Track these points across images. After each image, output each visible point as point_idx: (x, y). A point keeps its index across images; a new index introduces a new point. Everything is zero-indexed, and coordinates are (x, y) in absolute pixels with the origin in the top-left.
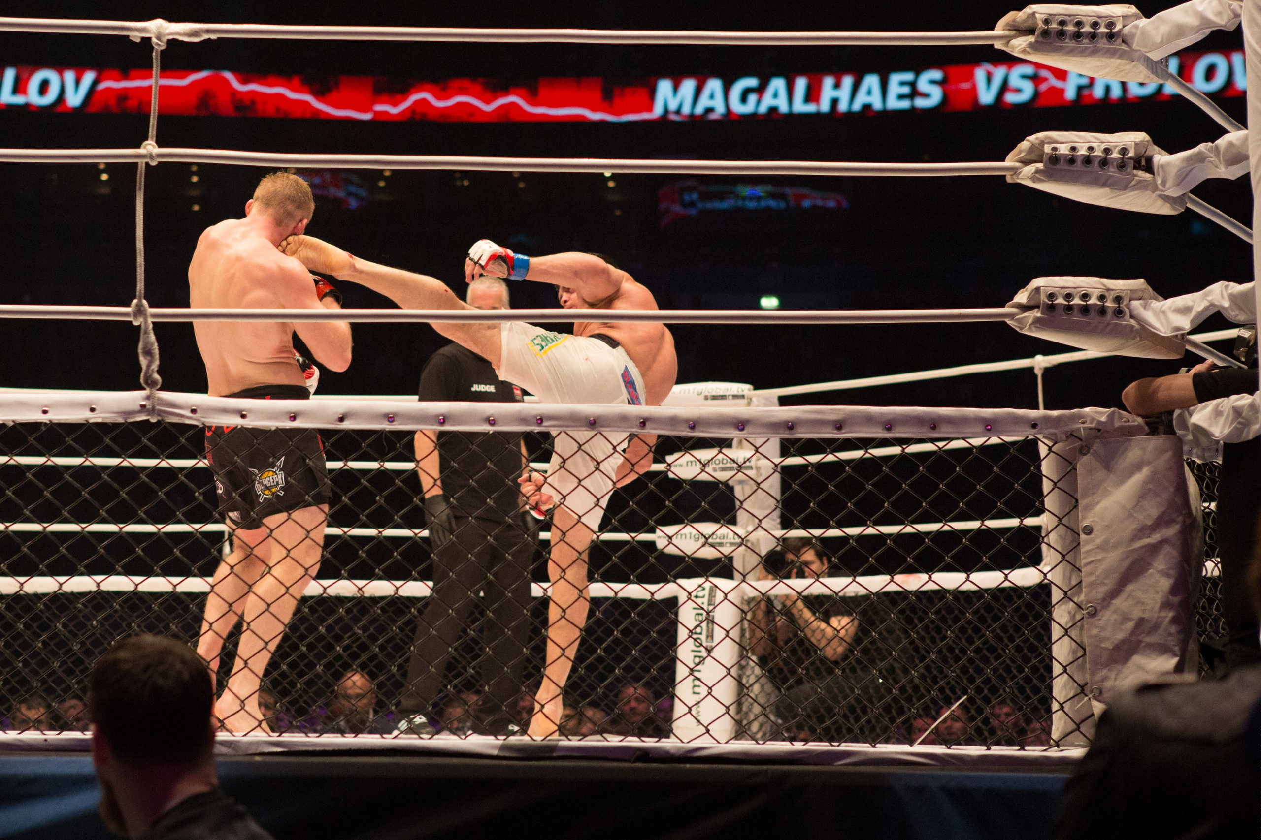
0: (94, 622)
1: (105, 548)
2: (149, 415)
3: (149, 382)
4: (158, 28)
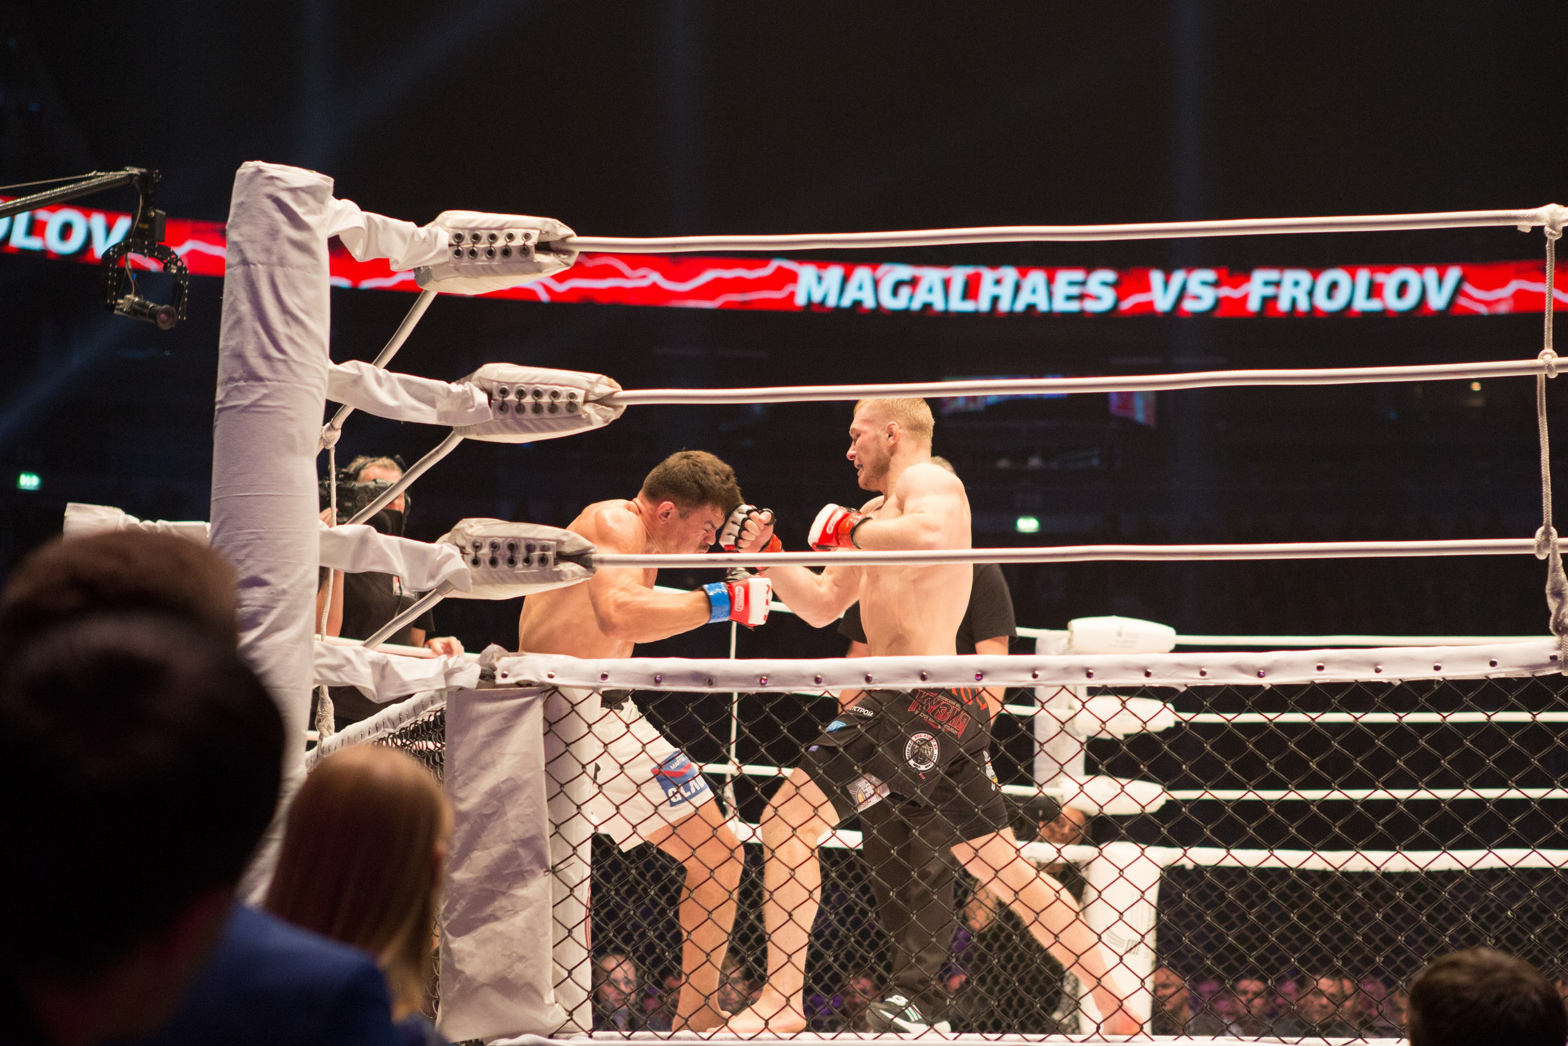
0: (1509, 913)
1: (1516, 825)
2: (1561, 668)
3: (1560, 629)
4: (1552, 215)
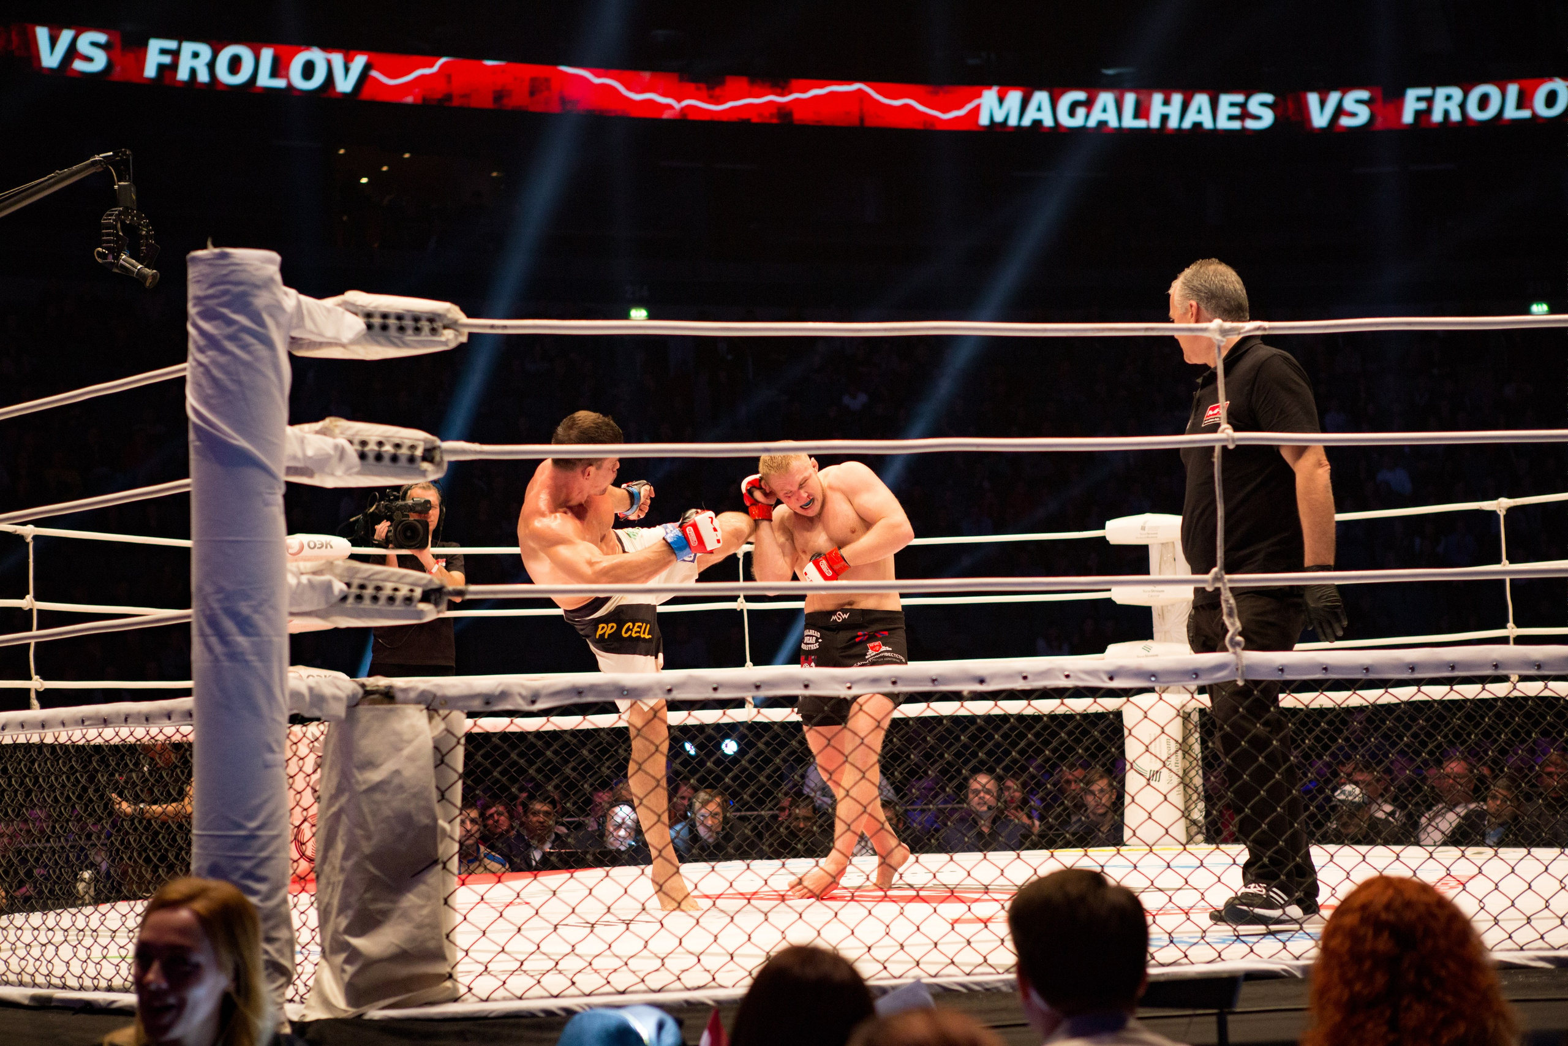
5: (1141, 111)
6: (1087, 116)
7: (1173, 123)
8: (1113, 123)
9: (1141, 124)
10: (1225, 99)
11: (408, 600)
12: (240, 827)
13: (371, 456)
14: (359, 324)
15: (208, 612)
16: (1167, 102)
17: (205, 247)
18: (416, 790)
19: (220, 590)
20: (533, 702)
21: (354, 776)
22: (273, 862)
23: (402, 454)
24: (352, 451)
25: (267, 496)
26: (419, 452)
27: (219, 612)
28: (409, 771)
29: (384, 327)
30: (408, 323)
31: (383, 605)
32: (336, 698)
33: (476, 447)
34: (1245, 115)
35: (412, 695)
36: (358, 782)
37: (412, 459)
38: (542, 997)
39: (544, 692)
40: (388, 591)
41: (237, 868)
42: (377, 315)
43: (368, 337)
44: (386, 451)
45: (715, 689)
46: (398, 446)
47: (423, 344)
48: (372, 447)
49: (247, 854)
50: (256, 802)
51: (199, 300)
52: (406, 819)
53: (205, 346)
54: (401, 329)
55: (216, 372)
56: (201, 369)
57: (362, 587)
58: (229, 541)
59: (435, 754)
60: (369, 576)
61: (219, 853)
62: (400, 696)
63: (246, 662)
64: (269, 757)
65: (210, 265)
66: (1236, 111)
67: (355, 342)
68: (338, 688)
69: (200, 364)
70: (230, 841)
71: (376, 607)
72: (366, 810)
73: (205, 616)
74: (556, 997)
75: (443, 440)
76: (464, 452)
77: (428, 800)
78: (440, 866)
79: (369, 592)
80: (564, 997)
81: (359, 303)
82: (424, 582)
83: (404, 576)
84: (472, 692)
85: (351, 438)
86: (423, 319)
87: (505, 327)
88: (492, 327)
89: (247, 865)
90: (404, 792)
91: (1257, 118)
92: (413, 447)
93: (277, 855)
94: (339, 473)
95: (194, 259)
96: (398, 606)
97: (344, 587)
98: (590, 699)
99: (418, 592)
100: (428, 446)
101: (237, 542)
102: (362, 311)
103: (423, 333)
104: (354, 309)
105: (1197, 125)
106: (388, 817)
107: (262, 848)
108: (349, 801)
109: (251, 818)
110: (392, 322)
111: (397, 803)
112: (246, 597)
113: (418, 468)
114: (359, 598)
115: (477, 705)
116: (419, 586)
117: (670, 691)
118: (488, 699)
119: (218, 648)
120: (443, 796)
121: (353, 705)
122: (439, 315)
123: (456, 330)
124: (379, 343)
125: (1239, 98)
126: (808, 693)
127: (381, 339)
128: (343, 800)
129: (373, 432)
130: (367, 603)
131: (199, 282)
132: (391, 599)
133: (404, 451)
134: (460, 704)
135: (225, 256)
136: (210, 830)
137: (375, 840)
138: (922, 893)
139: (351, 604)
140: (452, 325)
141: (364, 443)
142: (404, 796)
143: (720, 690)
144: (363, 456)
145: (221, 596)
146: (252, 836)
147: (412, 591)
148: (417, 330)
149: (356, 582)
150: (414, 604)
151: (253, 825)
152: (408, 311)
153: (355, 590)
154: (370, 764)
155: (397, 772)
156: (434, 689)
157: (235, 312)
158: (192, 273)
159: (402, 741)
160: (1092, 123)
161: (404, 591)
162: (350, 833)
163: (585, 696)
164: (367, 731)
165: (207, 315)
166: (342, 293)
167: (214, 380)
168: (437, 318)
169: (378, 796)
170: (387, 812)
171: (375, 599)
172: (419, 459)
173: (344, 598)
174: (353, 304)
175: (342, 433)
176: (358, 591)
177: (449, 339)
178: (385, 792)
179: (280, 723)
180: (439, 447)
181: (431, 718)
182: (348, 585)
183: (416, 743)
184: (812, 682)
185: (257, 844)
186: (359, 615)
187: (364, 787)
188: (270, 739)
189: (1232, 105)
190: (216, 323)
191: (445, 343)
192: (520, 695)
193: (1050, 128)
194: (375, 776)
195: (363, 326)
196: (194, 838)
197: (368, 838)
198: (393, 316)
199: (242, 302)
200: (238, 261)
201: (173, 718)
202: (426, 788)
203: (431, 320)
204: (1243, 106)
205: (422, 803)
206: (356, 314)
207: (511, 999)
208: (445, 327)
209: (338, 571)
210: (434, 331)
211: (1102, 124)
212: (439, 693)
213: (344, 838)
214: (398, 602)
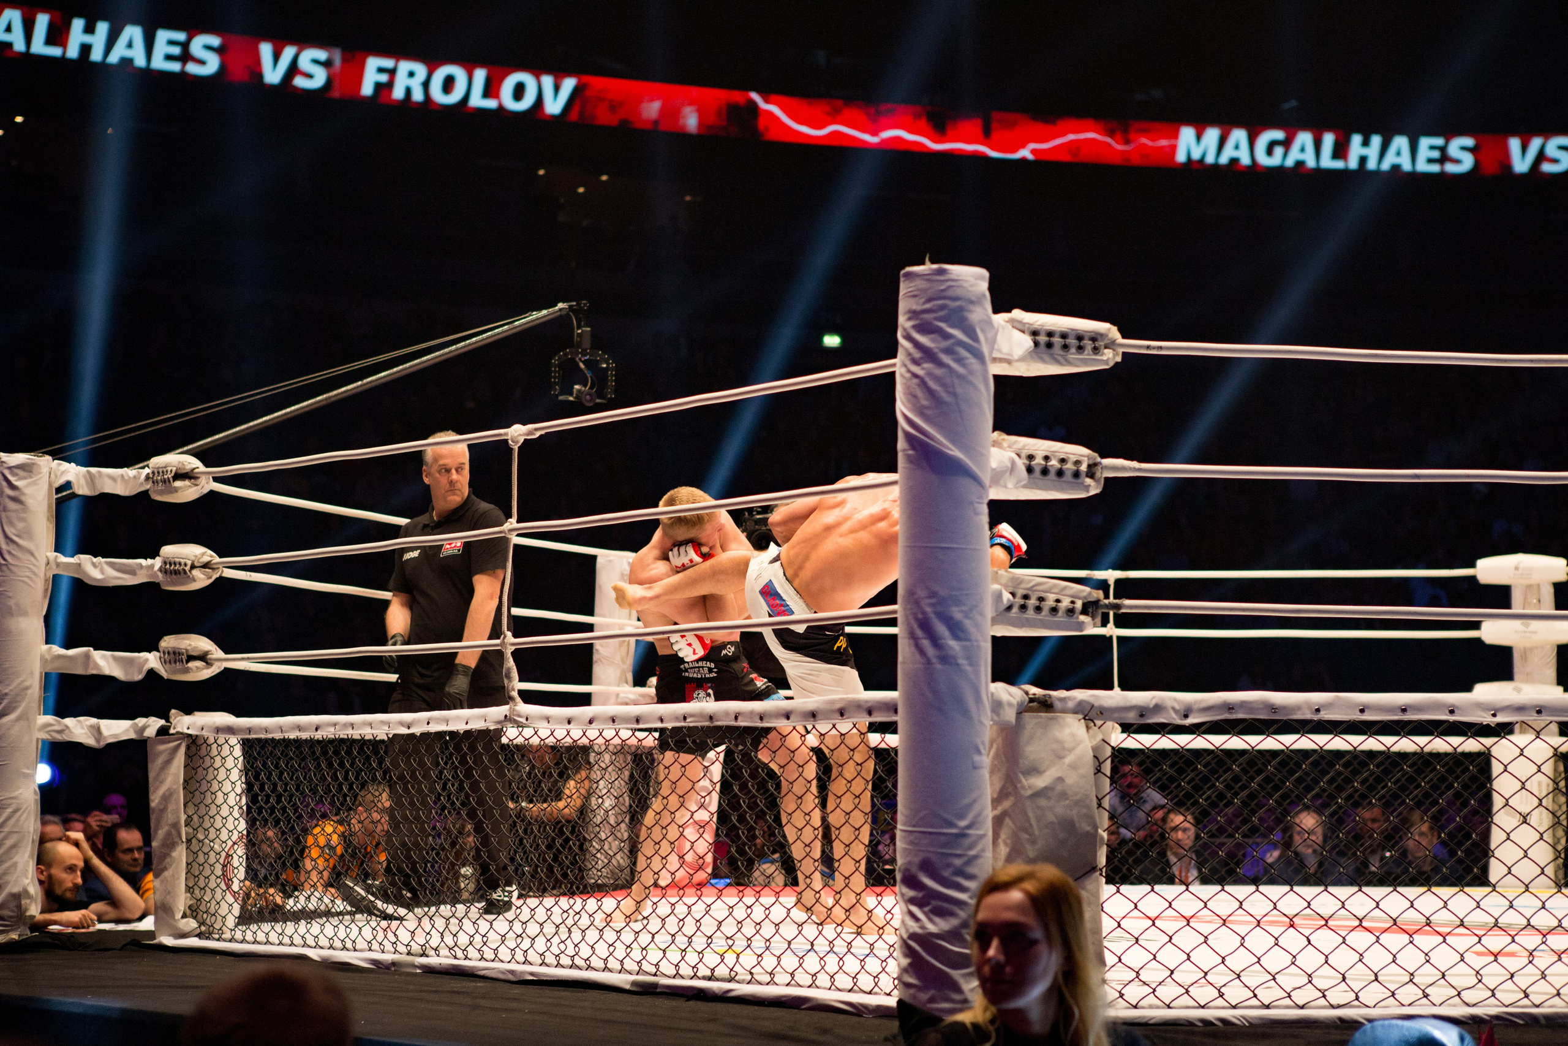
5: (1340, 151)
6: (1285, 155)
7: (1372, 165)
8: (1311, 163)
9: (1339, 164)
10: (1425, 142)
11: (1071, 611)
12: (952, 825)
13: (1038, 470)
14: (1027, 342)
15: (920, 616)
16: (1366, 143)
17: (923, 263)
18: (1078, 797)
19: (933, 595)
20: (1186, 716)
21: (1020, 782)
22: (980, 861)
23: (1067, 469)
24: (1021, 464)
25: (976, 505)
26: (1084, 468)
27: (932, 616)
28: (1071, 779)
29: (1049, 345)
30: (1072, 341)
31: (1045, 616)
32: (1010, 704)
33: (1135, 464)
34: (1444, 158)
35: (1071, 704)
36: (1023, 787)
37: (1077, 474)
38: (1188, 1007)
39: (1196, 707)
40: (1050, 602)
41: (949, 865)
42: (1043, 333)
43: (1033, 354)
44: (1052, 466)
45: (1362, 711)
46: (1063, 461)
47: (1085, 362)
48: (1039, 461)
49: (958, 852)
50: (966, 801)
51: (913, 314)
52: (1068, 825)
53: (921, 358)
54: (1065, 347)
55: (931, 384)
56: (916, 381)
57: (1026, 597)
58: (941, 548)
59: (1094, 762)
60: (1034, 586)
61: (930, 849)
62: (1058, 705)
63: (958, 665)
64: (976, 758)
65: (928, 280)
66: (1436, 154)
67: (1022, 359)
68: (1011, 695)
69: (915, 376)
70: (942, 838)
71: (1039, 617)
72: (1030, 814)
73: (917, 619)
74: (1203, 1007)
75: (1102, 457)
76: (1124, 469)
77: (1088, 807)
78: (1098, 873)
79: (1032, 602)
80: (1208, 1008)
81: (1025, 321)
82: (1084, 594)
83: (1065, 588)
84: (1128, 704)
85: (1018, 452)
86: (1086, 338)
87: (1161, 348)
88: (1148, 347)
89: (958, 862)
90: (1067, 799)
91: (1457, 161)
92: (1077, 463)
93: (983, 854)
94: (1010, 485)
95: (909, 275)
96: (1061, 617)
97: (1010, 596)
98: (1240, 716)
99: (1079, 605)
100: (1091, 462)
101: (951, 548)
102: (1029, 328)
103: (1086, 352)
104: (1021, 328)
105: (1396, 168)
106: (1051, 823)
107: (971, 847)
108: (1014, 805)
109: (961, 817)
110: (1056, 340)
111: (1061, 809)
112: (958, 602)
113: (1082, 484)
114: (1023, 607)
115: (1131, 717)
116: (1079, 598)
117: (1318, 710)
118: (1143, 711)
119: (931, 651)
120: (1100, 805)
121: (1022, 711)
122: (1102, 335)
123: (1114, 350)
124: (1043, 361)
125: (1439, 141)
126: (1451, 718)
127: (1045, 357)
128: (1007, 804)
129: (1040, 447)
130: (1031, 612)
131: (915, 296)
132: (1054, 610)
133: (1069, 466)
134: (1116, 715)
135: (942, 272)
136: (920, 826)
137: (1040, 844)
138: (1365, 924)
139: (1015, 613)
140: (1111, 345)
141: (1031, 457)
142: (1067, 802)
143: (1366, 713)
144: (1030, 470)
145: (933, 601)
146: (962, 835)
147: (1073, 602)
148: (1080, 348)
149: (1020, 592)
150: (1075, 616)
151: (963, 823)
152: (1073, 330)
153: (1019, 601)
154: (1034, 770)
155: (1060, 779)
156: (1091, 700)
157: (952, 326)
158: (904, 288)
159: (1064, 749)
160: (1290, 162)
161: (1065, 603)
162: (1015, 836)
163: (1235, 713)
164: (1031, 737)
165: (923, 328)
166: (1009, 311)
167: (930, 392)
168: (1099, 338)
169: (1042, 802)
170: (1051, 817)
171: (1038, 609)
172: (1084, 475)
173: (1009, 608)
174: (1020, 322)
175: (1009, 447)
176: (1022, 602)
177: (1109, 358)
178: (1049, 798)
179: (985, 726)
180: (1100, 463)
181: (1088, 728)
182: (1013, 594)
183: (1077, 751)
184: (1457, 707)
185: (967, 842)
186: (1020, 625)
187: (1029, 792)
188: (978, 741)
189: (1432, 148)
190: (932, 336)
191: (1106, 362)
192: (1173, 708)
193: (1248, 167)
194: (1040, 782)
195: (1032, 344)
196: (898, 834)
197: (1033, 842)
198: (1057, 335)
199: (958, 317)
200: (956, 278)
201: (792, 718)
202: (1087, 796)
203: (1094, 339)
204: (1443, 149)
205: (1084, 811)
206: (1023, 332)
207: (1158, 1007)
208: (1106, 347)
209: (1003, 581)
210: (1096, 350)
211: (1300, 164)
212: (1096, 704)
213: (1009, 841)
214: (1060, 614)
